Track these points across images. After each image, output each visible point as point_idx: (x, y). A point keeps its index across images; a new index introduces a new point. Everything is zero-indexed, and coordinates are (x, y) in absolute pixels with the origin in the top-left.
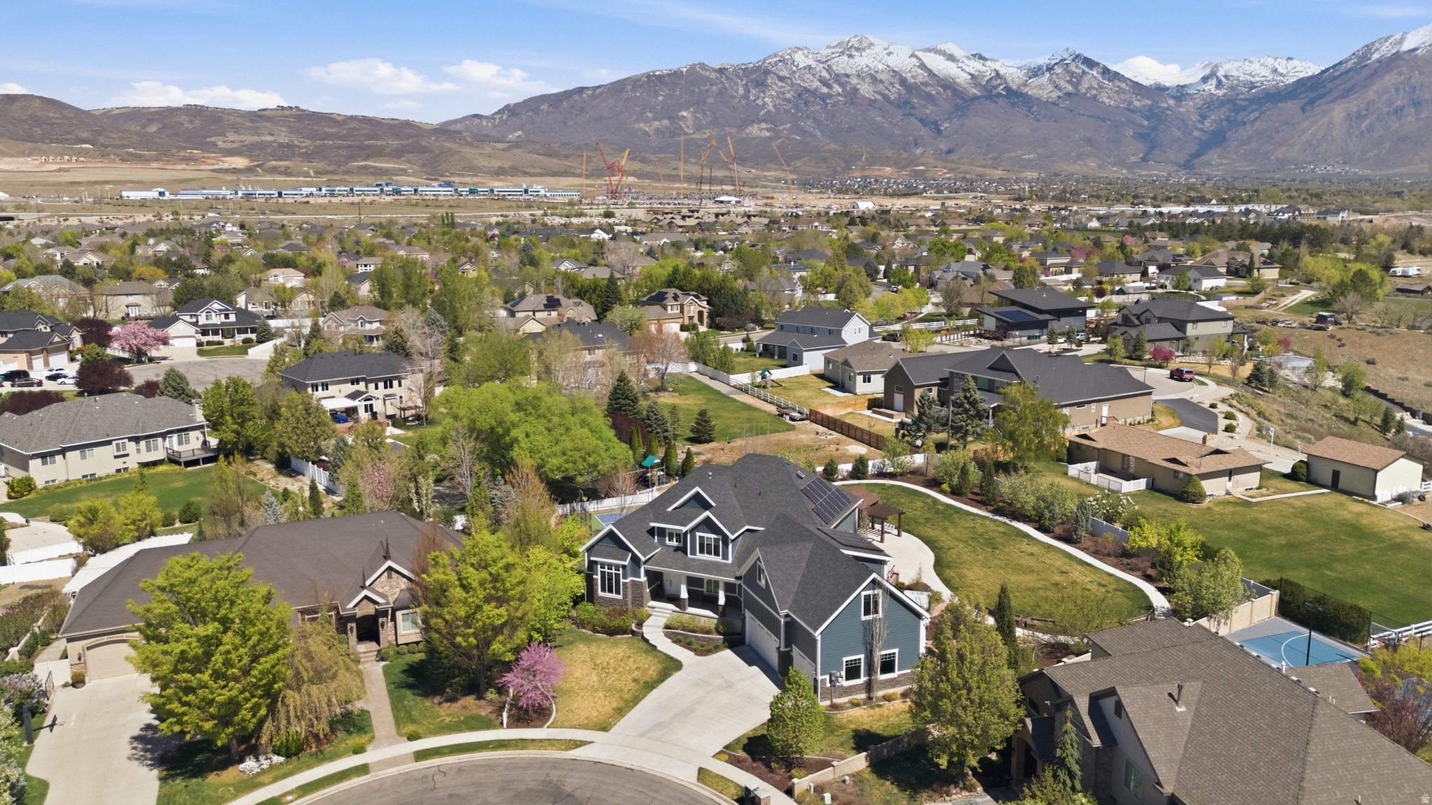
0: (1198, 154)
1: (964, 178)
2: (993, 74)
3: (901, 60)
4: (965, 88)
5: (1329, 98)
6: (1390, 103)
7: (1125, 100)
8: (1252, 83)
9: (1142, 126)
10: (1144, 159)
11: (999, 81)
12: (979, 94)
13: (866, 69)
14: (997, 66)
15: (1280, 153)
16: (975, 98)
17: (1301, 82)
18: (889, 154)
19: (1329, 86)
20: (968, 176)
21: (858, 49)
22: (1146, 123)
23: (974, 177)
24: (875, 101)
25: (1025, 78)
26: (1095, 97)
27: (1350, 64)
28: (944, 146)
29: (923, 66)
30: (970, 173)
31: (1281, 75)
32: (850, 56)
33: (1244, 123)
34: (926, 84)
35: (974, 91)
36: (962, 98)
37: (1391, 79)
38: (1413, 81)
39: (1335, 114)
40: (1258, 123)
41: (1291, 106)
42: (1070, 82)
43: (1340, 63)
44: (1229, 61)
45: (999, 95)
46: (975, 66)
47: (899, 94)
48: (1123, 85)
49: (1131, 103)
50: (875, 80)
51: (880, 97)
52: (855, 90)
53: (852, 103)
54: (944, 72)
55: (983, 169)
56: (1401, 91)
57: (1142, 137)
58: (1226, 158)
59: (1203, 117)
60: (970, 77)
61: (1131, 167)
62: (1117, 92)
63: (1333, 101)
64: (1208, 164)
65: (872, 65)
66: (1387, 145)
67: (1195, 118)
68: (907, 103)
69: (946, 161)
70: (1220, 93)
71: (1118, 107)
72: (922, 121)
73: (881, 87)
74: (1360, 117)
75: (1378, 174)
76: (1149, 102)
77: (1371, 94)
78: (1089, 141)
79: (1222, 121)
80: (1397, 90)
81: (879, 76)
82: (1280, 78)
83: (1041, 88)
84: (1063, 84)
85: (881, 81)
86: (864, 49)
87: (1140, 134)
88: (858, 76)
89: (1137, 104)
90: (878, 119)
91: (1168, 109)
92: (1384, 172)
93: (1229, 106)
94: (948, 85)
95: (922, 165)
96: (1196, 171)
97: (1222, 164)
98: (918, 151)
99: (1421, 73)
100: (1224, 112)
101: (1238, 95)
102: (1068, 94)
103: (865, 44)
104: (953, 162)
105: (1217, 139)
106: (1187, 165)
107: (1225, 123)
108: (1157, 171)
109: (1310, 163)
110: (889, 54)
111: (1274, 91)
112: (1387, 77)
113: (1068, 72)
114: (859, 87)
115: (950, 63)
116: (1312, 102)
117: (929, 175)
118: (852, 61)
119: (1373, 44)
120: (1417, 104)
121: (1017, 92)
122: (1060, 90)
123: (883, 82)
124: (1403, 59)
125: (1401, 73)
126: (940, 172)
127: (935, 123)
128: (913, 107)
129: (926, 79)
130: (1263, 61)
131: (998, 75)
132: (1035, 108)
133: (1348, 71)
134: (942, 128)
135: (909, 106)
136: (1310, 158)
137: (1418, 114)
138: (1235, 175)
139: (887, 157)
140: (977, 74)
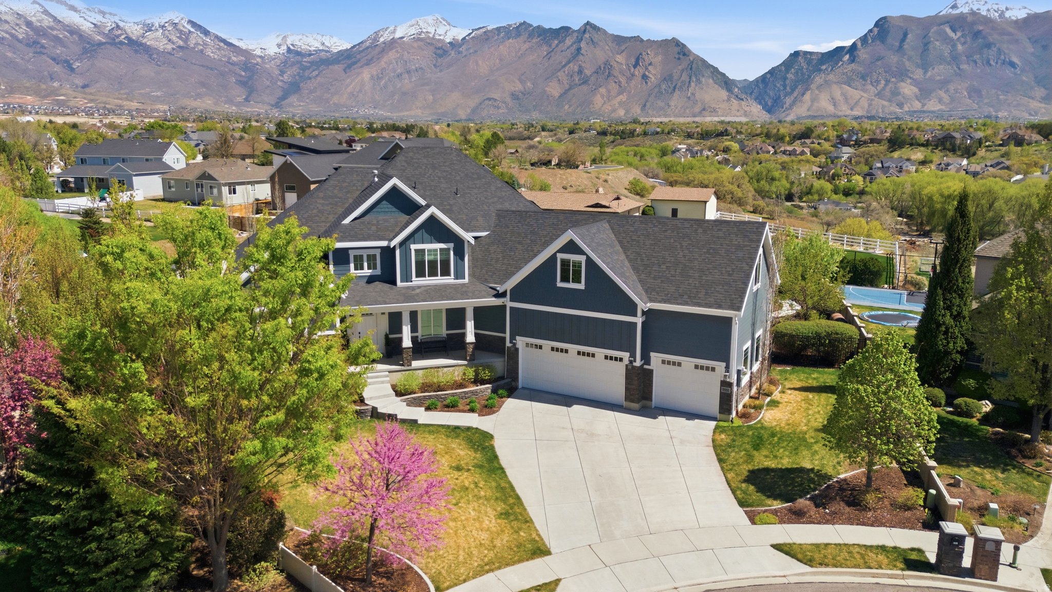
0: (283, 98)
2: (114, 25)
4: (90, 35)
5: (359, 65)
6: (394, 70)
7: (225, 56)
8: (310, 51)
9: (241, 76)
10: (247, 100)
11: (120, 32)
12: (103, 40)
14: (116, 19)
15: (335, 99)
16: (100, 44)
17: (341, 53)
18: (28, 85)
19: (358, 56)
20: (107, 106)
22: (243, 74)
23: (113, 107)
25: (142, 31)
26: (202, 51)
27: (368, 44)
28: (79, 81)
29: (46, 12)
30: (109, 104)
31: (327, 47)
33: (310, 78)
34: (52, 28)
35: (99, 38)
36: (89, 43)
37: (392, 55)
38: (405, 57)
39: (364, 75)
40: (319, 78)
41: (338, 68)
42: (180, 38)
43: (362, 42)
44: (293, 34)
45: (121, 43)
46: (97, 18)
47: (27, 34)
48: (222, 44)
49: (230, 58)
51: (7, 36)
54: (68, 19)
55: (120, 101)
56: (399, 63)
57: (243, 83)
58: (302, 101)
59: (282, 73)
60: (92, 26)
61: (238, 105)
62: (219, 49)
63: (361, 67)
64: (291, 105)
66: (396, 97)
67: (277, 72)
68: (36, 43)
69: (85, 93)
71: (221, 60)
72: (54, 59)
73: (6, 27)
74: (379, 78)
75: (394, 115)
76: (243, 59)
77: (383, 64)
78: (203, 85)
79: (295, 75)
80: (397, 62)
82: (327, 49)
83: (156, 40)
84: (174, 39)
85: (6, 22)
87: (241, 81)
89: (234, 59)
90: (9, 54)
91: (257, 65)
93: (298, 65)
94: (74, 31)
95: (62, 95)
96: (284, 109)
97: (300, 106)
98: (56, 84)
99: (408, 53)
100: (295, 70)
101: (302, 58)
102: (179, 47)
104: (91, 94)
105: (293, 88)
106: (277, 105)
107: (297, 78)
108: (256, 109)
109: (355, 107)
111: (325, 57)
112: (390, 54)
113: (177, 29)
115: (72, 13)
116: (349, 67)
117: (71, 104)
119: (379, 31)
120: (408, 72)
121: (137, 42)
122: (173, 43)
123: (9, 23)
124: (397, 43)
125: (397, 52)
126: (81, 102)
127: (67, 61)
128: (43, 47)
129: (52, 24)
130: (314, 36)
131: (118, 26)
132: (155, 56)
133: (367, 48)
134: (75, 67)
135: (39, 46)
136: (354, 104)
137: (410, 78)
138: (311, 113)
139: (26, 87)
140: (99, 23)
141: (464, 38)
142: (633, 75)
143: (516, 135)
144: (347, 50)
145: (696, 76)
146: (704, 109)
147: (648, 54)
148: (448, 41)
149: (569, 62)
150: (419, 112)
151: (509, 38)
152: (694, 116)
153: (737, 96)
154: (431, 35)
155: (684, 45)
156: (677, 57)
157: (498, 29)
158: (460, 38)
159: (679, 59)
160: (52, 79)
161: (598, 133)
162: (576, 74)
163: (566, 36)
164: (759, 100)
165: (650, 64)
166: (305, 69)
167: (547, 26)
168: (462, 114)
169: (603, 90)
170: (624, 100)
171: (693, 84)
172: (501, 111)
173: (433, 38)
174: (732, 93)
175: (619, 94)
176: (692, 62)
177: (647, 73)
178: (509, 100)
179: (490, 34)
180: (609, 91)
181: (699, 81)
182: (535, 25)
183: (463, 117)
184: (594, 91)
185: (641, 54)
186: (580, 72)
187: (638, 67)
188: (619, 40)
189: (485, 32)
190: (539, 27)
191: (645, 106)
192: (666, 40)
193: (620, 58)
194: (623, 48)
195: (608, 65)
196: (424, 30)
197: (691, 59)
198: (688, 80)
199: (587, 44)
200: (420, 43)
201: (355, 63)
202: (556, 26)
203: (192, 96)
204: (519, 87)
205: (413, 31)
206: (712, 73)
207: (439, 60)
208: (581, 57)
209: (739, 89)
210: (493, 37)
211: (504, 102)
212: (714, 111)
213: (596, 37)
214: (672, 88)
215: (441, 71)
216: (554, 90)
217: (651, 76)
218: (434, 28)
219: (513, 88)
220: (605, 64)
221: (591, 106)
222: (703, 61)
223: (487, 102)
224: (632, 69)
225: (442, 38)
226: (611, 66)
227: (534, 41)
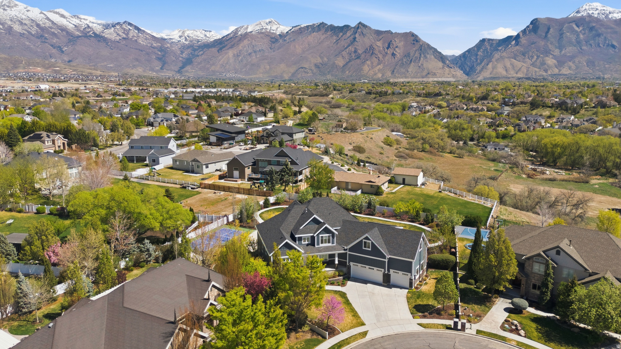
0: (182, 67)
1: (82, 74)
2: (86, 26)
3: (35, 13)
4: (72, 32)
5: (226, 48)
6: (247, 51)
7: (149, 43)
8: (198, 40)
9: (158, 54)
10: (162, 68)
11: (90, 30)
12: (80, 35)
13: (15, 17)
14: (87, 22)
15: (213, 68)
16: (79, 37)
17: (216, 41)
18: (38, 61)
19: (226, 43)
20: (83, 73)
21: (8, 7)
22: (160, 53)
23: (87, 74)
24: (24, 34)
25: (102, 29)
26: (136, 40)
27: (232, 35)
28: (66, 59)
29: (48, 18)
30: (84, 72)
31: (208, 37)
32: (4, 9)
33: (198, 56)
34: (51, 28)
35: (77, 33)
36: (72, 36)
37: (246, 42)
38: (253, 44)
39: (230, 54)
40: (203, 56)
41: (214, 50)
42: (123, 33)
43: (228, 35)
44: (188, 30)
45: (90, 36)
46: (76, 21)
47: (37, 31)
48: (148, 36)
49: (152, 44)
50: (21, 23)
51: (26, 32)
52: (10, 28)
53: (10, 34)
54: (60, 23)
55: (91, 71)
56: (250, 47)
57: (159, 59)
58: (193, 69)
59: (182, 52)
60: (74, 26)
61: (157, 71)
62: (146, 39)
63: (228, 49)
64: (187, 71)
65: (19, 16)
66: (248, 67)
67: (179, 52)
68: (42, 36)
69: (71, 66)
70: (187, 43)
71: (147, 46)
72: (52, 46)
73: (26, 27)
74: (238, 56)
75: (247, 77)
76: (160, 44)
77: (240, 47)
78: (137, 60)
79: (189, 54)
80: (248, 46)
81: (24, 22)
82: (208, 39)
83: (110, 34)
84: (121, 33)
85: (25, 24)
86: (12, 7)
87: (158, 58)
88: (11, 20)
89: (155, 45)
90: (27, 43)
91: (168, 48)
92: (249, 77)
93: (191, 48)
94: (63, 29)
95: (57, 67)
96: (183, 74)
97: (192, 72)
98: (53, 60)
99: (255, 41)
100: (189, 51)
101: (194, 44)
102: (123, 38)
103: (12, 5)
104: (74, 66)
105: (188, 62)
106: (179, 72)
107: (191, 55)
108: (167, 74)
109: (224, 73)
110: (28, 11)
111: (206, 43)
113: (122, 28)
114: (12, 26)
115: (62, 19)
116: (221, 49)
117: (63, 72)
118: (6, 12)
119: (238, 28)
120: (255, 52)
121: (99, 35)
122: (120, 36)
123: (27, 25)
124: (248, 35)
125: (249, 40)
126: (69, 71)
127: (59, 47)
128: (46, 38)
129: (51, 25)
130: (201, 31)
131: (88, 26)
132: (109, 43)
133: (231, 38)
134: (64, 50)
135: (44, 38)
136: (223, 71)
137: (256, 56)
138: (198, 76)
139: (37, 63)
140: (78, 25)
141: (287, 32)
142: (386, 53)
143: (319, 93)
144: (219, 39)
145: (424, 54)
146: (428, 74)
147: (395, 41)
148: (278, 33)
149: (349, 46)
150: (261, 76)
151: (313, 32)
152: (423, 78)
153: (448, 66)
154: (268, 30)
155: (417, 36)
156: (413, 43)
157: (307, 27)
158: (285, 32)
159: (414, 44)
160: (51, 57)
161: (367, 93)
162: (353, 53)
163: (347, 31)
164: (462, 68)
165: (396, 47)
166: (195, 50)
167: (336, 25)
168: (286, 77)
169: (368, 62)
170: (381, 68)
171: (422, 59)
172: (309, 75)
173: (270, 32)
174: (445, 64)
175: (379, 64)
176: (421, 46)
177: (395, 52)
178: (313, 68)
179: (303, 30)
180: (372, 63)
181: (425, 57)
182: (329, 24)
183: (287, 78)
184: (363, 63)
185: (391, 41)
186: (355, 52)
187: (390, 49)
188: (378, 33)
189: (300, 28)
190: (331, 25)
191: (393, 71)
192: (406, 33)
193: (379, 44)
194: (381, 37)
195: (371, 47)
196: (264, 28)
197: (421, 44)
198: (419, 56)
199: (360, 35)
200: (262, 35)
201: (224, 47)
202: (341, 25)
203: (130, 67)
204: (319, 60)
205: (258, 28)
206: (433, 52)
207: (273, 45)
208: (356, 43)
209: (449, 61)
210: (304, 31)
211: (311, 70)
212: (434, 75)
213: (365, 31)
214: (409, 61)
215: (274, 51)
216: (340, 62)
217: (397, 54)
218: (270, 26)
219: (316, 62)
220: (370, 47)
221: (362, 72)
222: (428, 45)
223: (301, 69)
224: (386, 50)
225: (274, 32)
226: (374, 48)
227: (328, 33)
